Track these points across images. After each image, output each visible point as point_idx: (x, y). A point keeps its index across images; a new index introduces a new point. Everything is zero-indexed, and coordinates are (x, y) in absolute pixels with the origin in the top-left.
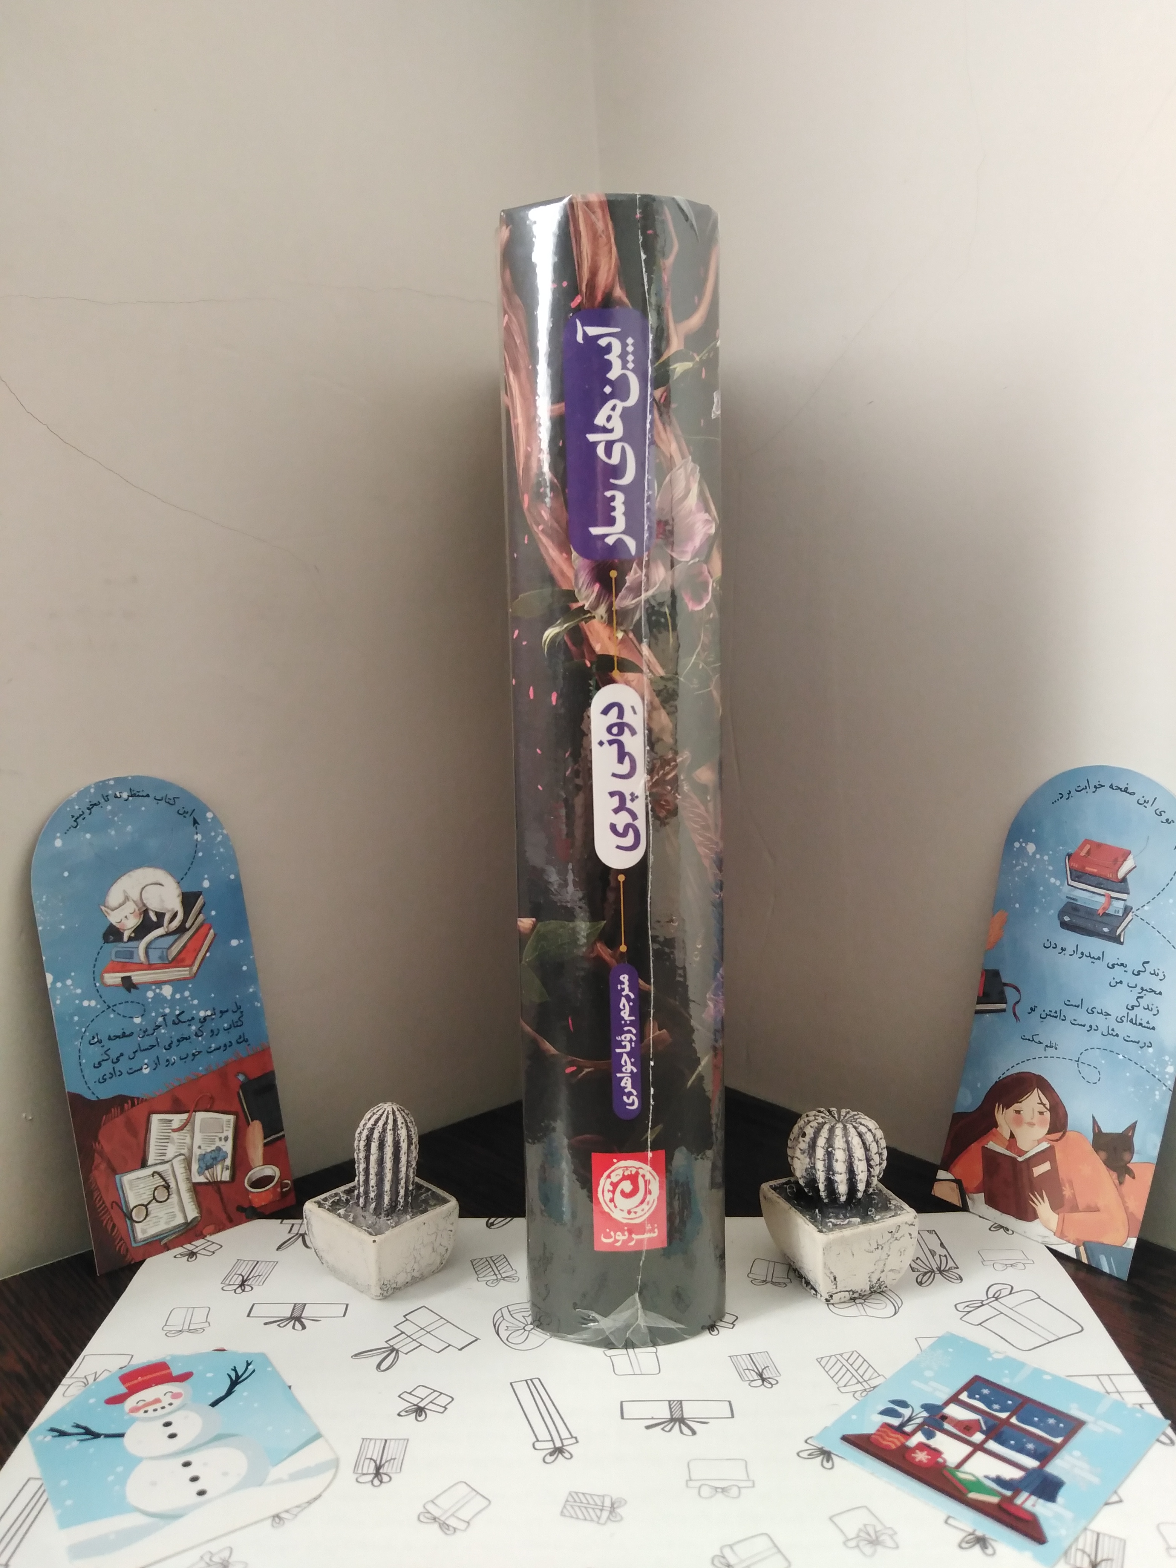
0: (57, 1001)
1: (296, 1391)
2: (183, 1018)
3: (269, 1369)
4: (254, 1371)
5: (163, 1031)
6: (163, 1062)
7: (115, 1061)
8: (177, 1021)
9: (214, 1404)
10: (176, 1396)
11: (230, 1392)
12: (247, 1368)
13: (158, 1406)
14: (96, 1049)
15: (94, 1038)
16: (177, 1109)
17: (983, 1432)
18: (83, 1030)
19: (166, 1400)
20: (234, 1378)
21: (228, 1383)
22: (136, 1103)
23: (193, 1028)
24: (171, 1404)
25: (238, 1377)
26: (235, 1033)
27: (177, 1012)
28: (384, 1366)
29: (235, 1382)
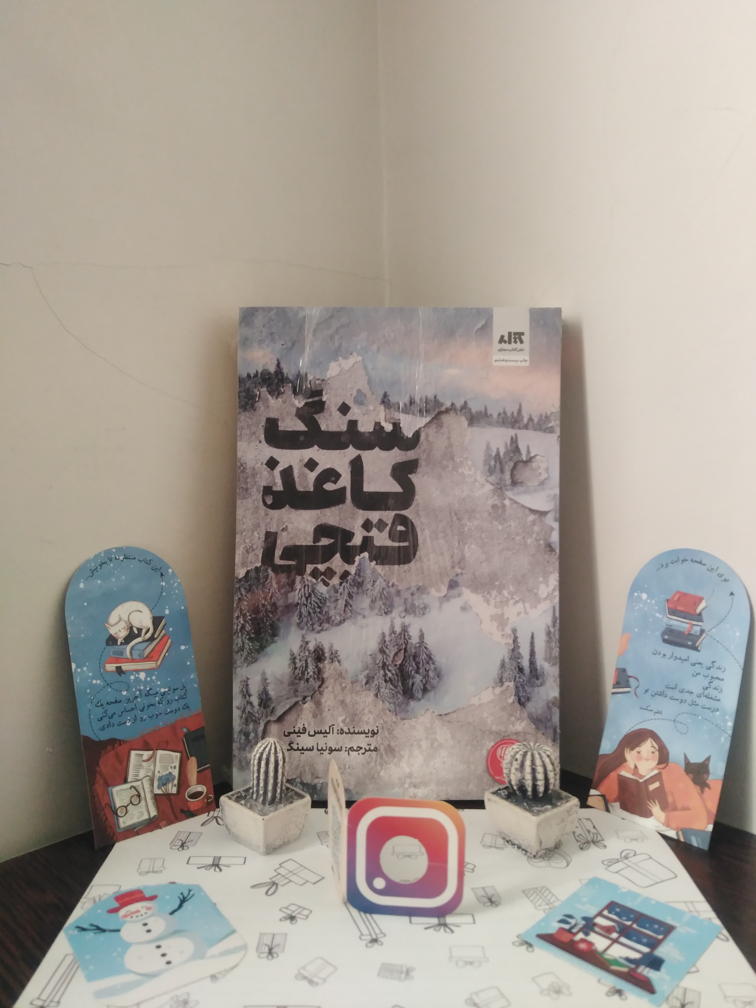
0: (77, 680)
1: (218, 906)
2: (151, 692)
3: (202, 894)
4: (193, 895)
5: (139, 700)
6: (138, 719)
7: (110, 717)
8: (148, 694)
9: (172, 913)
10: (149, 909)
11: (180, 906)
12: (189, 893)
13: (138, 914)
14: (100, 710)
15: (98, 703)
16: (146, 747)
17: (617, 932)
18: (92, 698)
19: (143, 911)
20: (182, 898)
21: (178, 902)
22: (122, 743)
23: (157, 699)
24: (146, 913)
25: (184, 898)
26: (182, 702)
27: (148, 689)
28: (270, 892)
29: (183, 901)
